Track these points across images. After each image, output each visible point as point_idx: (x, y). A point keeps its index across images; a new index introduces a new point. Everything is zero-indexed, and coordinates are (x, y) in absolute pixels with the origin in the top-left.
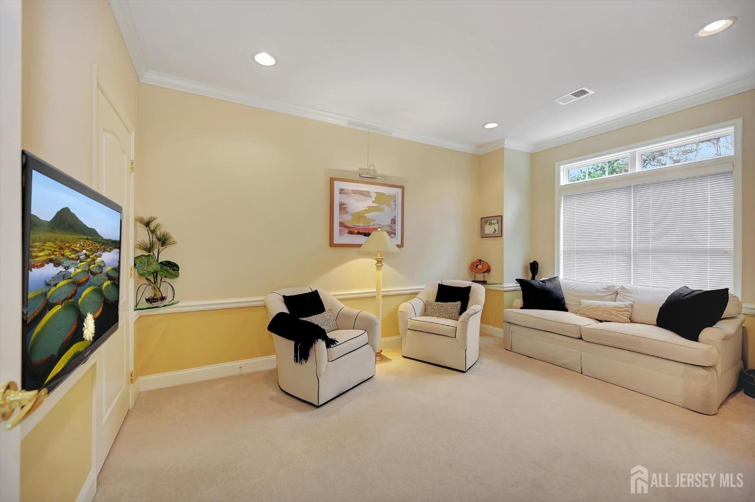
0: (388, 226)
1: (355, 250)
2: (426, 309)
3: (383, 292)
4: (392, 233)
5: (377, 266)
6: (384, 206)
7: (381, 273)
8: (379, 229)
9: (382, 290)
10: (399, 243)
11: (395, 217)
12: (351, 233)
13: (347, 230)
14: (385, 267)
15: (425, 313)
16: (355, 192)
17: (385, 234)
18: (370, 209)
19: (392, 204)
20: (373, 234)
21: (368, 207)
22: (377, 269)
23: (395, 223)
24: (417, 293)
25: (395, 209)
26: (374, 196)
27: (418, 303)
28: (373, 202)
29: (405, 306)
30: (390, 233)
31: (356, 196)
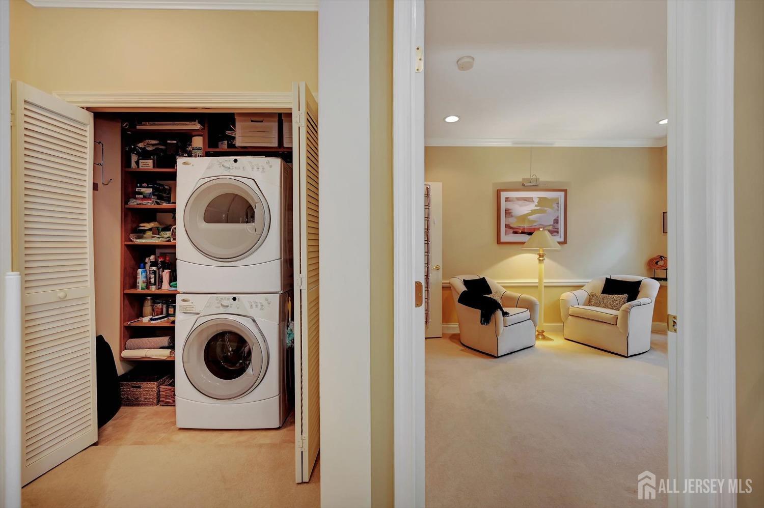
0: (550, 225)
1: (520, 246)
2: (590, 300)
3: (545, 283)
4: (554, 232)
5: (540, 260)
6: (546, 209)
7: (543, 266)
8: (541, 229)
9: (545, 281)
10: (562, 240)
11: (558, 217)
12: (515, 233)
13: (512, 231)
14: (547, 260)
15: (589, 302)
16: (519, 199)
17: (547, 233)
18: (533, 212)
19: (555, 206)
20: (536, 233)
21: (531, 210)
22: (539, 262)
23: (557, 223)
24: (583, 286)
25: (558, 210)
26: (536, 201)
27: (582, 294)
28: (536, 206)
29: (567, 295)
30: (551, 232)
31: (520, 202)
